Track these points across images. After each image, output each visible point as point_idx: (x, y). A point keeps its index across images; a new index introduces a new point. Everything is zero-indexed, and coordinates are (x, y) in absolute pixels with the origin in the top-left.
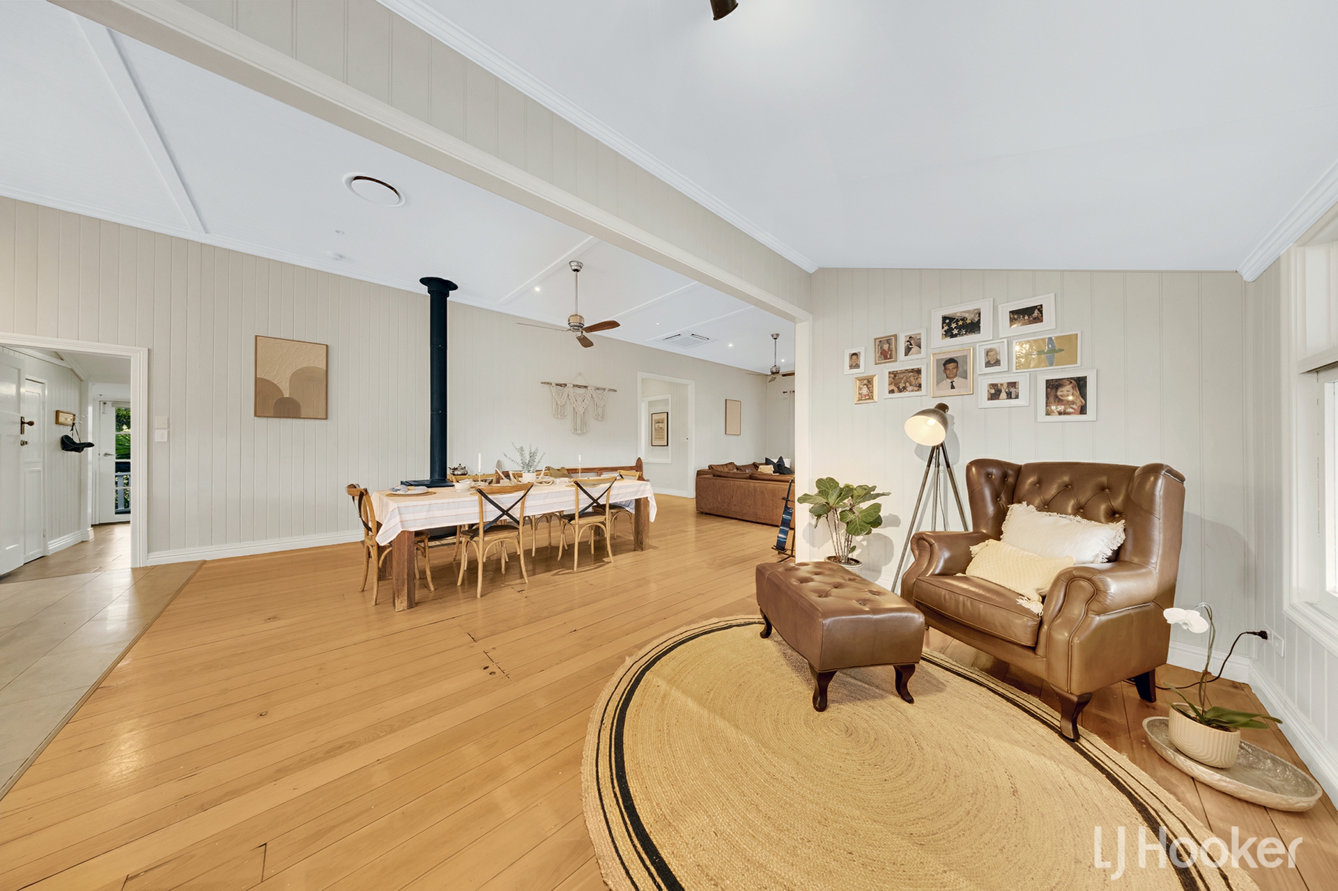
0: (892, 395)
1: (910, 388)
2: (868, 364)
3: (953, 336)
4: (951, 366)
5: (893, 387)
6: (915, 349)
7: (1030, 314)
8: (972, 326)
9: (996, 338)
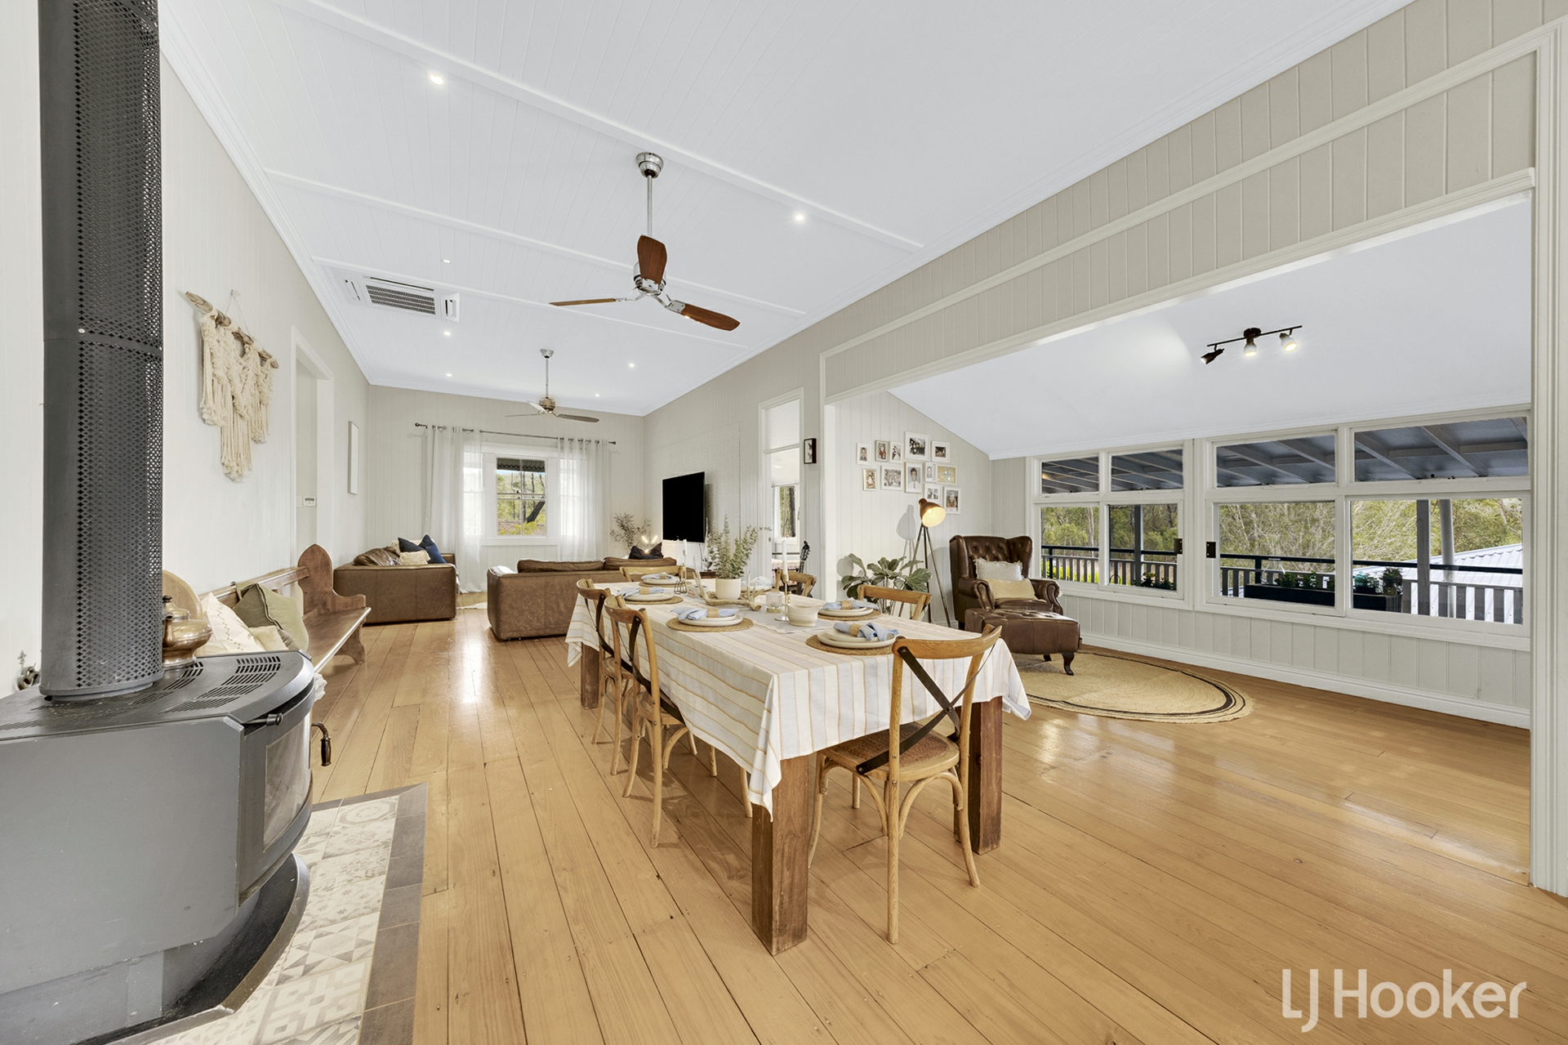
0: (886, 487)
1: (894, 484)
2: (872, 460)
3: (914, 453)
4: (914, 473)
5: (886, 481)
6: (897, 456)
8: (921, 450)
9: (931, 461)
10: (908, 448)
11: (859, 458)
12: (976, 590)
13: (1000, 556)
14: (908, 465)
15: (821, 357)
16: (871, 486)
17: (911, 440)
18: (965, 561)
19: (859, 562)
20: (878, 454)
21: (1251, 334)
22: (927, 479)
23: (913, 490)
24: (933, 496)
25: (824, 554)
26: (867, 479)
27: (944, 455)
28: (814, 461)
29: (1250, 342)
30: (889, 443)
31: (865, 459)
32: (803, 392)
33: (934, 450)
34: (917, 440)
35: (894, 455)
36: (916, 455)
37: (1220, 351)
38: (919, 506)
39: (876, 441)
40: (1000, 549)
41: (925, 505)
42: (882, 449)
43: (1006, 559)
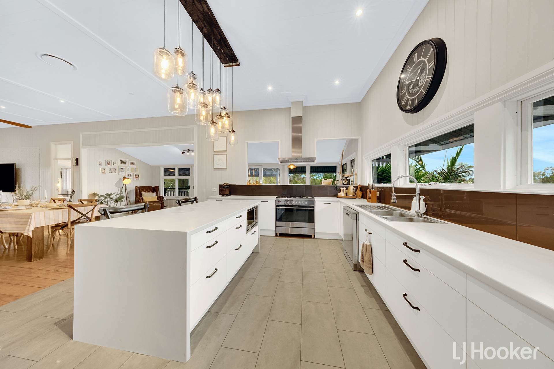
0: (110, 173)
1: (114, 172)
2: (104, 165)
3: (122, 164)
4: (122, 169)
5: (110, 172)
6: (115, 164)
7: (132, 164)
8: (125, 163)
9: (129, 166)
10: (120, 162)
11: (98, 164)
12: (139, 200)
13: (150, 191)
14: (119, 167)
15: (80, 134)
16: (104, 173)
17: (121, 160)
18: (138, 193)
19: (98, 195)
20: (107, 163)
21: (189, 150)
22: (127, 171)
23: (121, 174)
24: (129, 176)
25: (82, 193)
26: (102, 171)
27: (134, 165)
28: (77, 164)
29: (188, 151)
30: (111, 161)
31: (101, 165)
32: (73, 142)
33: (130, 163)
34: (123, 160)
35: (113, 164)
36: (123, 165)
37: (184, 152)
38: (123, 178)
39: (106, 160)
40: (150, 189)
41: (124, 178)
42: (109, 162)
43: (152, 192)
